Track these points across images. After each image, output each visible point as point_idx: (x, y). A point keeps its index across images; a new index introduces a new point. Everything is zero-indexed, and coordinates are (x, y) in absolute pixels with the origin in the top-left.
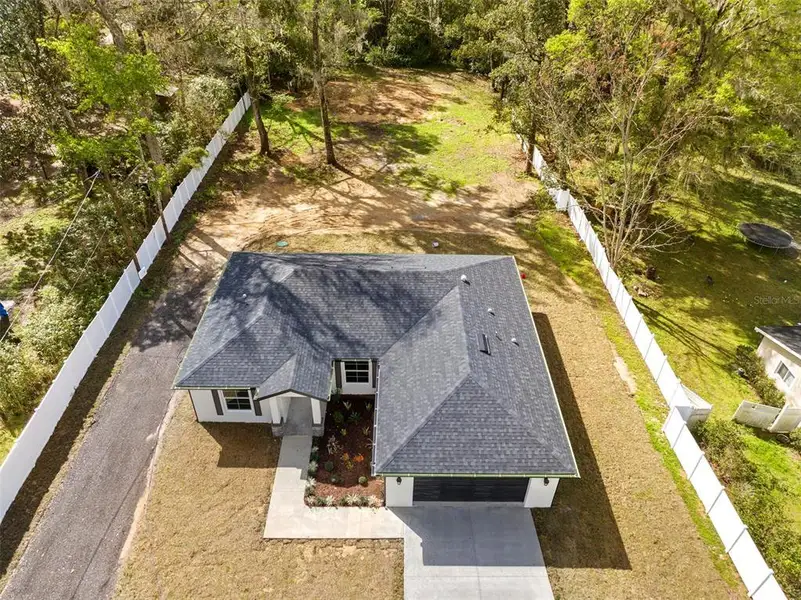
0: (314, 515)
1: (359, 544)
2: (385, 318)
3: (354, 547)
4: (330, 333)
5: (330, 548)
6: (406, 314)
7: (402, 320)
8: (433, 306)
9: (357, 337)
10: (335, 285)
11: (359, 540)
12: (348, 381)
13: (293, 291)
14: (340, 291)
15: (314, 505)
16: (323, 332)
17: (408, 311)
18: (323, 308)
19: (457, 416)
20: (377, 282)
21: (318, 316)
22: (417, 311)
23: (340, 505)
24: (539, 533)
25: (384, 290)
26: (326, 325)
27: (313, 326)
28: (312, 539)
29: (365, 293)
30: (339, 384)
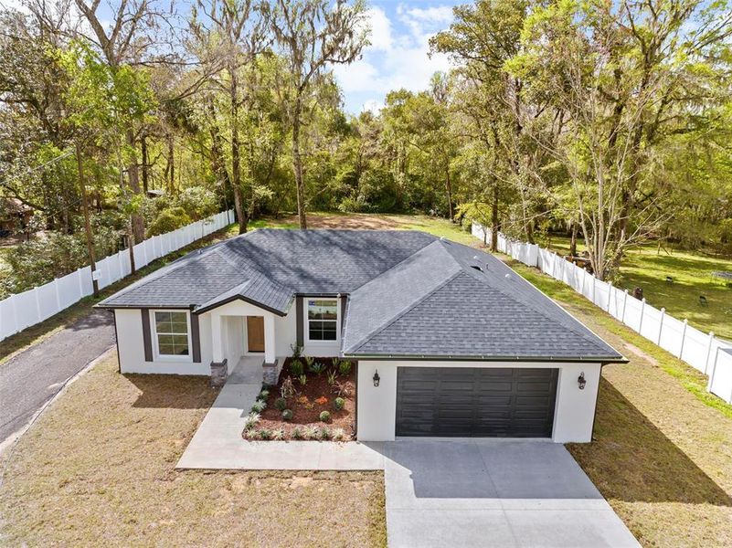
0: (254, 448)
1: (316, 476)
2: (357, 263)
3: (309, 479)
4: (293, 273)
5: (274, 479)
6: (381, 260)
7: (376, 265)
8: (411, 254)
9: (324, 277)
10: (302, 239)
11: (316, 472)
12: (311, 338)
13: (254, 243)
14: (307, 243)
15: (256, 439)
16: (285, 272)
17: (383, 257)
18: (287, 255)
19: (451, 305)
20: (349, 237)
21: (281, 261)
22: (394, 259)
23: (292, 439)
24: (583, 466)
25: (356, 243)
26: (289, 267)
27: (274, 268)
28: (246, 471)
29: (336, 244)
30: (300, 342)
